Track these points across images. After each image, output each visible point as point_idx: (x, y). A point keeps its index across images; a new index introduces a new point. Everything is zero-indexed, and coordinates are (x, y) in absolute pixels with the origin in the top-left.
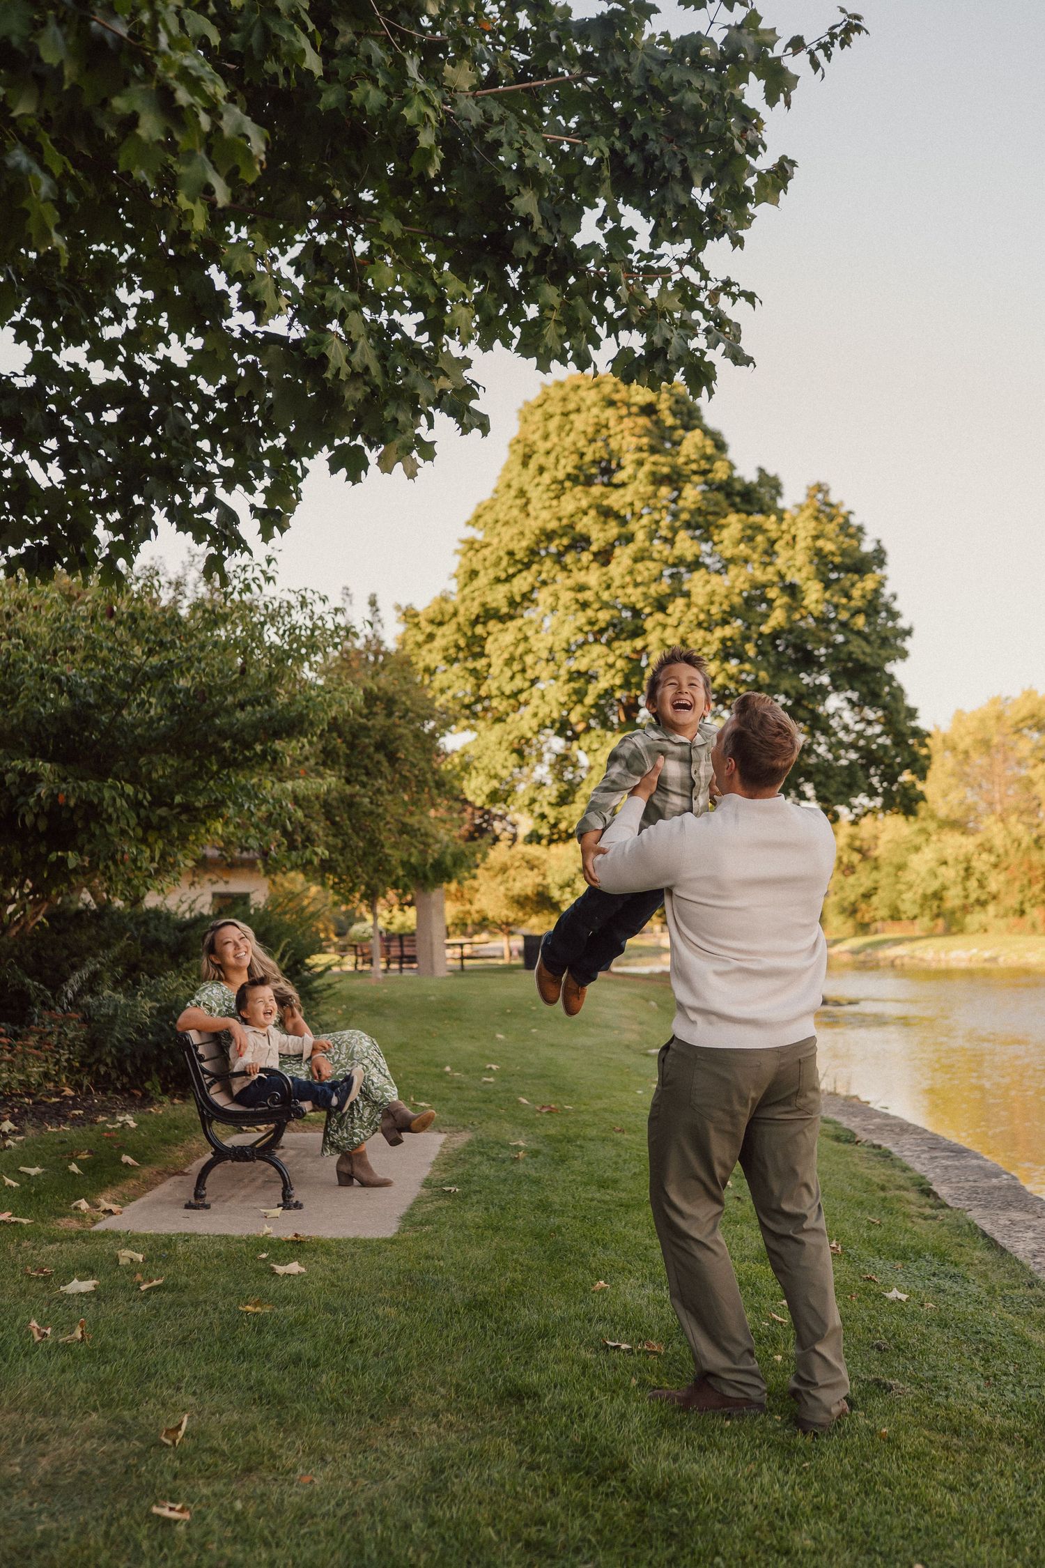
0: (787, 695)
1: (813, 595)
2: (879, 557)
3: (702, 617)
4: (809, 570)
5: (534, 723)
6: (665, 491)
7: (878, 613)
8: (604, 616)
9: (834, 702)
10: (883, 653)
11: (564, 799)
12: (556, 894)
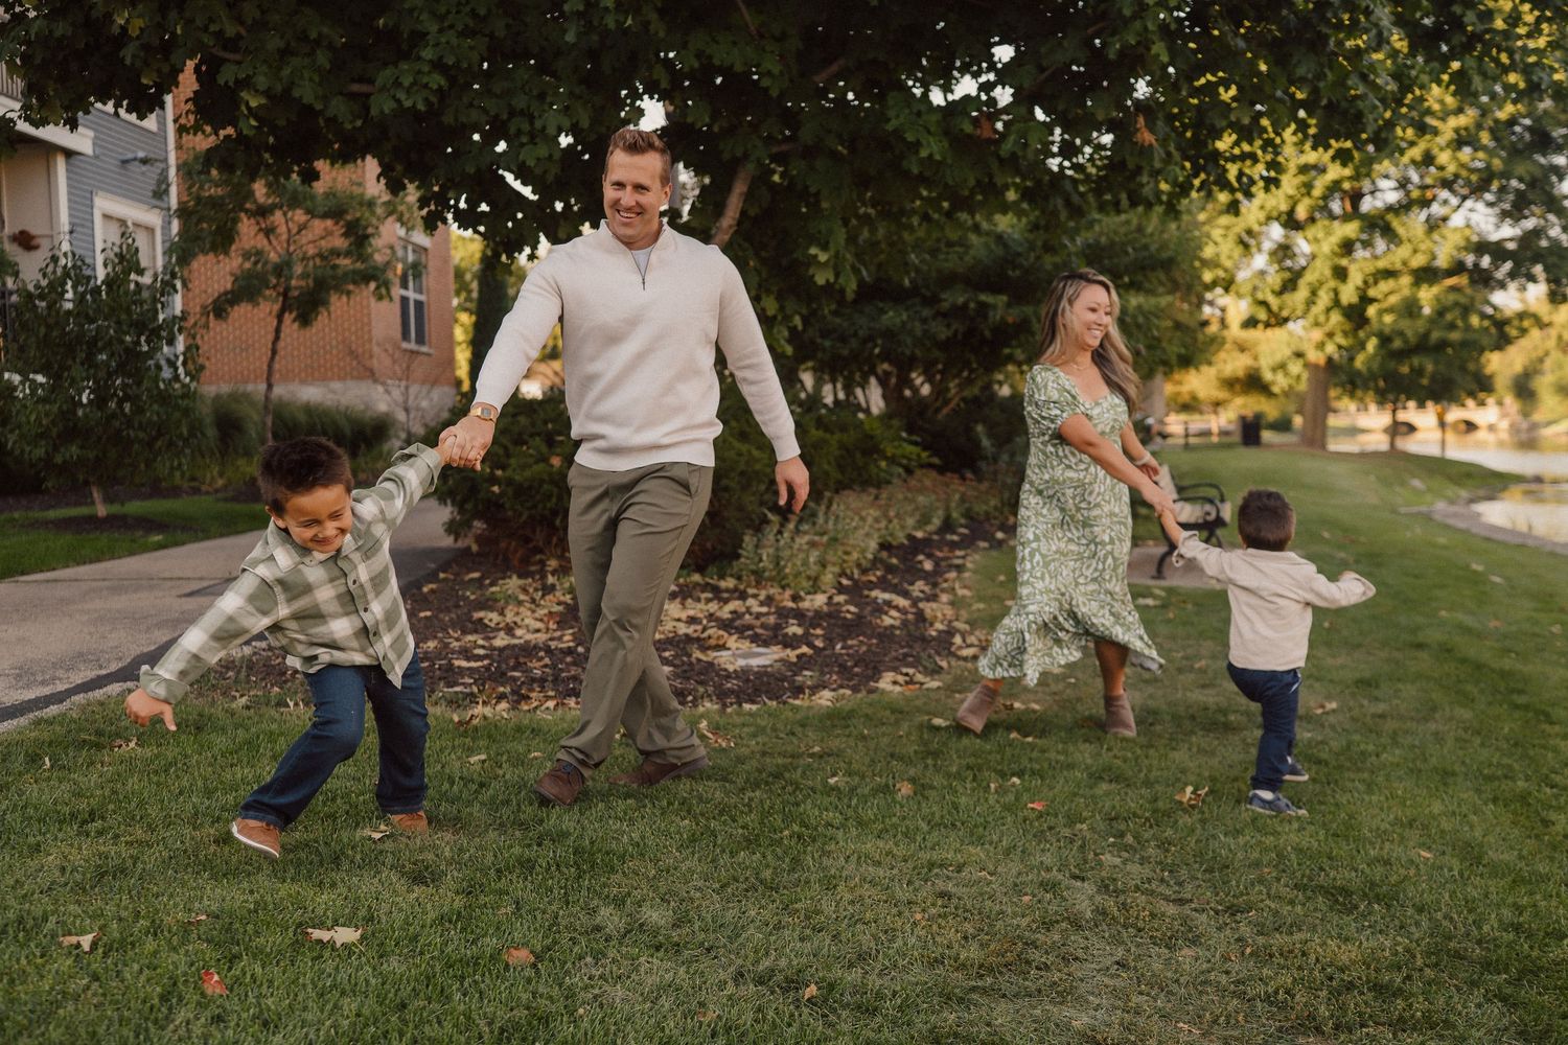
0: (1521, 180)
5: (1262, 216)
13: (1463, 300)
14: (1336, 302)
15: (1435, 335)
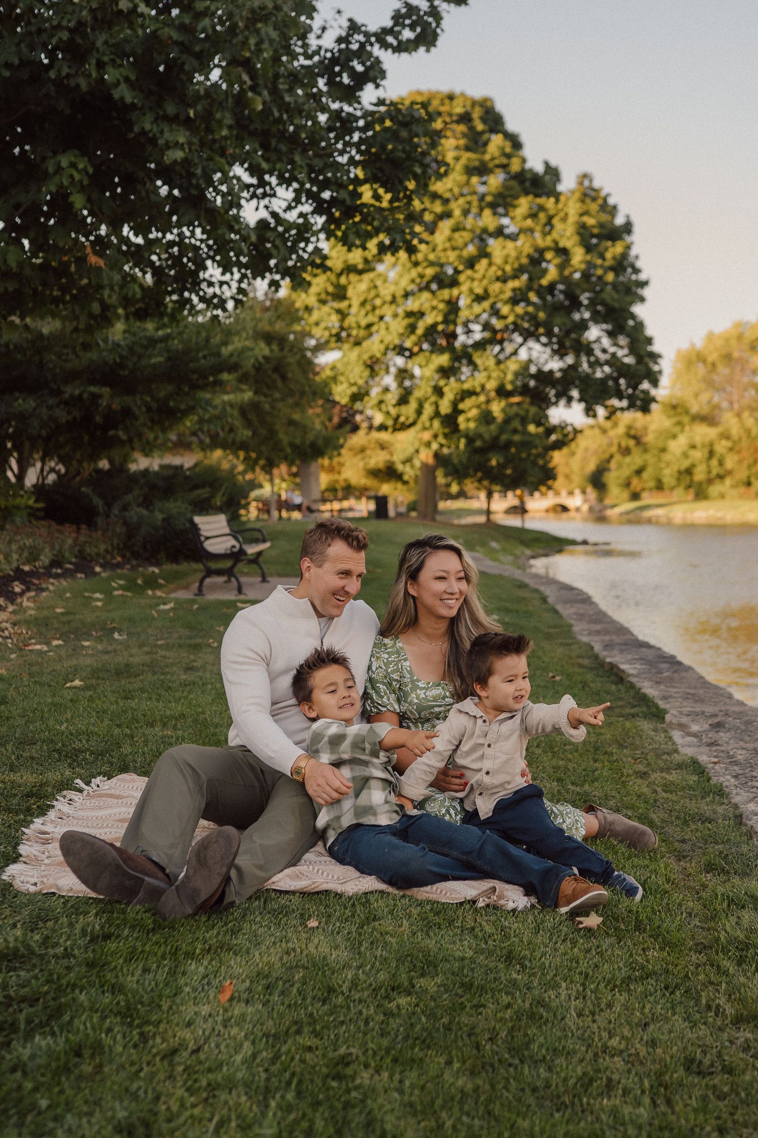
0: (560, 328)
1: (578, 256)
2: (628, 228)
3: (500, 273)
4: (576, 238)
5: (382, 347)
6: (475, 180)
7: (625, 270)
8: (430, 272)
9: (594, 333)
10: (628, 299)
11: (403, 400)
12: (400, 467)
13: (522, 413)
14: (437, 414)
15: (504, 437)
